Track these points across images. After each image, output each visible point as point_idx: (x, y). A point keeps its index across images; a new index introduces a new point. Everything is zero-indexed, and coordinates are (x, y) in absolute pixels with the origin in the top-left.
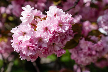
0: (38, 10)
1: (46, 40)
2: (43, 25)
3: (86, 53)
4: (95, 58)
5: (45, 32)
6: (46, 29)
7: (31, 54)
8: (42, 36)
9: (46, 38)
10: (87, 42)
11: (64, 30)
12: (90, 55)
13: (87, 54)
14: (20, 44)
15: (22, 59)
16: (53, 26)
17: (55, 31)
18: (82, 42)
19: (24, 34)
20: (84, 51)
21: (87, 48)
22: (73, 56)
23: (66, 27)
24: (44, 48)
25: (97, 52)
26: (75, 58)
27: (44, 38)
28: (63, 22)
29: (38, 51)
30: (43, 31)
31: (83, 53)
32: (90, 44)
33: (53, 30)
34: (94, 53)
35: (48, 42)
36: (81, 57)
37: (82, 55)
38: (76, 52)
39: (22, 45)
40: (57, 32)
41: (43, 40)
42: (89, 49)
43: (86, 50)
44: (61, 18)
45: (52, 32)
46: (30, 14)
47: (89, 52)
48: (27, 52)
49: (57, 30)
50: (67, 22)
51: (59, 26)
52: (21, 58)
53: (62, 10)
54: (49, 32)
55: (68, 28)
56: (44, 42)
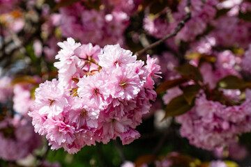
0: (94, 45)
1: (93, 114)
2: (89, 85)
3: (208, 124)
4: (229, 135)
5: (93, 99)
6: (96, 92)
7: (64, 141)
8: (85, 107)
9: (93, 110)
10: (212, 102)
11: (131, 94)
12: (218, 130)
13: (212, 127)
14: (44, 120)
15: (52, 148)
16: (108, 87)
17: (111, 96)
18: (201, 102)
19: (52, 102)
20: (206, 121)
21: (211, 116)
22: (184, 130)
23: (135, 88)
24: (92, 129)
25: (231, 123)
26: (189, 135)
27: (91, 111)
28: (129, 78)
29: (79, 135)
30: (89, 95)
31: (204, 124)
32: (216, 107)
33: (108, 94)
34: (225, 126)
35: (97, 117)
36: (200, 135)
37: (201, 130)
38: (190, 122)
39: (47, 124)
40: (114, 99)
41: (89, 114)
42: (216, 117)
43: (208, 120)
44: (124, 71)
45: (105, 98)
46: (72, 58)
47: (216, 124)
48: (57, 137)
49: (115, 95)
50: (136, 78)
51: (120, 86)
52: (51, 146)
53: (130, 53)
54: (101, 98)
55: (139, 90)
56: (92, 118)
